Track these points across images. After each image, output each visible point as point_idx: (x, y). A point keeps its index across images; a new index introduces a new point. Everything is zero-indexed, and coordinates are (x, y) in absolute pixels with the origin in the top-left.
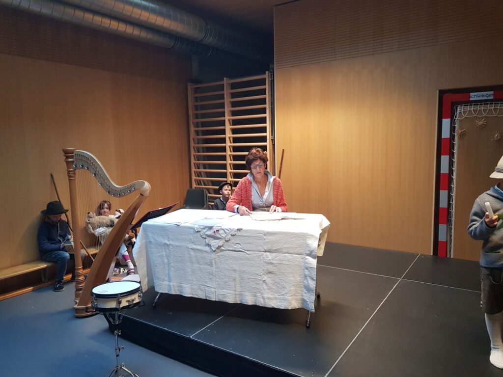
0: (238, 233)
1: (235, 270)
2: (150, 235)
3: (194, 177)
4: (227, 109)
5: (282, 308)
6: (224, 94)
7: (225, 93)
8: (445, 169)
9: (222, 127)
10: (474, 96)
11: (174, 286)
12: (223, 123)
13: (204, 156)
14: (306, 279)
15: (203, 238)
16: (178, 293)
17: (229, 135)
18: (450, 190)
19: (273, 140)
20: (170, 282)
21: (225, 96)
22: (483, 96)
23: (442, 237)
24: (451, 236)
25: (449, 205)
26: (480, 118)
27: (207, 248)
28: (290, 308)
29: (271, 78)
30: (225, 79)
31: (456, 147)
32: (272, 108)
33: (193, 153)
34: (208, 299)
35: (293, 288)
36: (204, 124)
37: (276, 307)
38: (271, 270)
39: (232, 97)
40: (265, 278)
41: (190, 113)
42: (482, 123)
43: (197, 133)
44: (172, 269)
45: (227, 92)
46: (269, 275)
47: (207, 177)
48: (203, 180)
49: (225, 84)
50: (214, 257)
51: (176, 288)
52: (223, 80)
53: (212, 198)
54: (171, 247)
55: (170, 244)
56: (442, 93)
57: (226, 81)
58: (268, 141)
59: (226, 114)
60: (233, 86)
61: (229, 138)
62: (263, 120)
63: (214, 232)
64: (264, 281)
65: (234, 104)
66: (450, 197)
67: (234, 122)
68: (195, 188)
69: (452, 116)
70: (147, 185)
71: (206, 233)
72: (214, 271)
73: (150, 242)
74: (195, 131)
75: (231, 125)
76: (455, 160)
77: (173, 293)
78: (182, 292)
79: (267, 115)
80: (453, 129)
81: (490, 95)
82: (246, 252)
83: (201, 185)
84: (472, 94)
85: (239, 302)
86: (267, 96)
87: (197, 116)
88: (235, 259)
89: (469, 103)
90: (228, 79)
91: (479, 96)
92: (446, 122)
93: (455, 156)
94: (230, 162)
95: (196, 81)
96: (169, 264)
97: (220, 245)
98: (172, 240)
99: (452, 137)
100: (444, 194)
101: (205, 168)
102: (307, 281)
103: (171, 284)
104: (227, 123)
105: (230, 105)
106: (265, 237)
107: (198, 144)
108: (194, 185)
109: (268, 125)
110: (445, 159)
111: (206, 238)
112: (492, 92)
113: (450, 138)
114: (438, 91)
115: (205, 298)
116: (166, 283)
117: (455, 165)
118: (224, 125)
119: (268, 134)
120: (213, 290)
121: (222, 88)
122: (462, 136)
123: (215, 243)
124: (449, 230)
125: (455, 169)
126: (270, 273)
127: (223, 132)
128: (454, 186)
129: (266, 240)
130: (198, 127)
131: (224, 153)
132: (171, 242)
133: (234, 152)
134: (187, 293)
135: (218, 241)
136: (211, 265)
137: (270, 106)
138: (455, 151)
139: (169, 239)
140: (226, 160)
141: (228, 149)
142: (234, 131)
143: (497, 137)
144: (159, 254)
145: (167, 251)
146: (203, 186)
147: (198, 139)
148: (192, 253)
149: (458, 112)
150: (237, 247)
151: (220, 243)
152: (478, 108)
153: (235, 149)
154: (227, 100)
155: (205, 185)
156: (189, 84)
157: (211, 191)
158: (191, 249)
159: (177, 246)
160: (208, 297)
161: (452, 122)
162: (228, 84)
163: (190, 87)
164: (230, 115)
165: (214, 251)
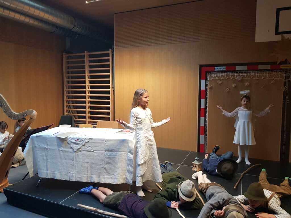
0: (90, 141)
1: (87, 163)
2: (36, 142)
3: (65, 108)
4: (87, 69)
5: (114, 183)
6: (85, 61)
7: (86, 59)
8: (203, 106)
9: (84, 80)
10: (217, 69)
11: (50, 173)
12: (84, 77)
13: (72, 96)
14: (128, 166)
15: (69, 144)
16: (52, 178)
17: (87, 84)
18: (205, 117)
19: (113, 88)
20: (48, 171)
21: (86, 62)
22: (221, 69)
23: (202, 142)
24: (206, 141)
25: (205, 125)
26: (219, 80)
27: (71, 150)
28: (119, 184)
29: (113, 53)
30: (86, 52)
31: (208, 95)
32: (113, 70)
33: (65, 94)
34: (71, 180)
35: (121, 171)
36: (72, 77)
37: (111, 183)
38: (109, 162)
39: (90, 63)
40: (105, 166)
41: (64, 70)
42: (220, 82)
43: (68, 82)
44: (49, 163)
45: (87, 59)
46: (108, 164)
47: (74, 108)
48: (71, 110)
49: (86, 55)
50: (75, 155)
51: (51, 175)
52: (85, 53)
53: (76, 121)
54: (49, 150)
55: (48, 148)
56: (201, 66)
57: (86, 53)
58: (110, 88)
59: (86, 72)
60: (91, 56)
61: (88, 86)
62: (108, 77)
63: (76, 140)
64: (105, 168)
65: (91, 67)
66: (205, 121)
67: (91, 77)
68: (66, 115)
69: (206, 79)
70: (35, 112)
71: (71, 141)
72: (75, 163)
73: (36, 147)
74: (67, 81)
75: (89, 78)
76: (208, 101)
77: (49, 178)
78: (55, 177)
79: (110, 74)
80: (206, 85)
81: (224, 69)
82: (94, 151)
83: (70, 113)
84: (215, 67)
85: (89, 181)
86: (110, 63)
87: (68, 73)
88: (88, 156)
89: (214, 72)
90: (88, 52)
91: (219, 69)
92: (203, 81)
93: (208, 99)
94: (88, 100)
95: (68, 52)
96: (47, 160)
97: (79, 148)
98: (49, 145)
99: (206, 89)
100: (202, 119)
101: (73, 103)
102: (129, 167)
103: (48, 172)
104: (87, 77)
105: (89, 67)
106: (105, 143)
107: (69, 89)
108: (66, 113)
109: (110, 79)
110: (203, 101)
111: (70, 144)
112: (225, 67)
113: (205, 90)
114: (199, 65)
115: (69, 180)
116: (45, 171)
117: (208, 104)
118: (85, 78)
119: (110, 84)
120: (74, 175)
121: (84, 57)
122: (211, 89)
123: (76, 147)
124: (205, 138)
125: (207, 106)
126: (108, 163)
127: (84, 82)
128: (207, 115)
129: (106, 144)
130: (68, 79)
131: (85, 95)
132: (49, 147)
133: (90, 94)
134: (58, 178)
135: (78, 145)
136: (73, 160)
137: (112, 69)
138: (208, 97)
139: (47, 145)
140: (86, 99)
141: (87, 92)
142: (91, 82)
143: (228, 90)
144: (41, 154)
145: (46, 152)
146: (71, 114)
147: (69, 86)
148: (62, 153)
149: (209, 76)
150: (90, 149)
151: (79, 147)
152: (218, 75)
153: (91, 92)
154: (87, 64)
155: (72, 113)
156: (64, 54)
157: (77, 117)
158: (62, 151)
159: (52, 149)
160: (71, 179)
161: (206, 82)
162: (87, 55)
163: (65, 56)
164: (89, 72)
165: (75, 152)
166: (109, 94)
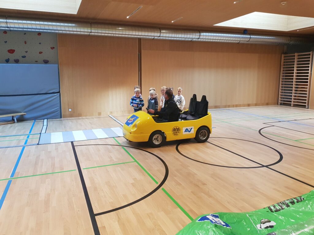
3: (280, 85)
4: (296, 63)
12: (294, 67)
13: (285, 78)
17: (295, 71)
19: (311, 73)
21: (295, 59)
29: (313, 53)
30: (296, 53)
32: (312, 63)
33: (281, 77)
36: (286, 68)
39: (298, 59)
41: (282, 64)
45: (296, 57)
48: (284, 86)
57: (296, 54)
58: (309, 73)
59: (295, 65)
60: (299, 56)
62: (309, 67)
65: (298, 61)
67: (298, 67)
75: (296, 68)
79: (310, 65)
86: (310, 59)
87: (284, 65)
94: (295, 80)
95: (285, 54)
119: (309, 71)
121: (294, 56)
127: (293, 70)
130: (284, 69)
133: (296, 77)
140: (293, 80)
141: (294, 76)
142: (297, 70)
147: (284, 73)
154: (296, 60)
156: (282, 54)
164: (297, 65)
166: (308, 77)
